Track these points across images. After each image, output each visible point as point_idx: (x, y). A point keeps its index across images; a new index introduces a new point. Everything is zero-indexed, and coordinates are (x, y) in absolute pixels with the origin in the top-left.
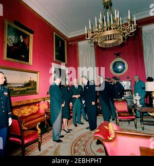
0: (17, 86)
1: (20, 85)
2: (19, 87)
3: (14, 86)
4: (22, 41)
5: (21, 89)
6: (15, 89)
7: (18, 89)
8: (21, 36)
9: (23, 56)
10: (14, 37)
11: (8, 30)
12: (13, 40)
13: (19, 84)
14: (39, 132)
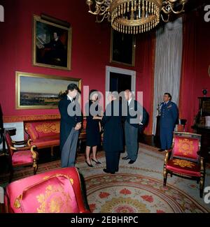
0: (49, 96)
1: (53, 96)
2: (52, 98)
3: (45, 96)
4: (56, 40)
5: (55, 101)
6: (46, 101)
7: (50, 101)
8: (55, 34)
9: (59, 60)
10: (45, 35)
11: (37, 27)
12: (44, 40)
13: (52, 94)
14: (34, 156)
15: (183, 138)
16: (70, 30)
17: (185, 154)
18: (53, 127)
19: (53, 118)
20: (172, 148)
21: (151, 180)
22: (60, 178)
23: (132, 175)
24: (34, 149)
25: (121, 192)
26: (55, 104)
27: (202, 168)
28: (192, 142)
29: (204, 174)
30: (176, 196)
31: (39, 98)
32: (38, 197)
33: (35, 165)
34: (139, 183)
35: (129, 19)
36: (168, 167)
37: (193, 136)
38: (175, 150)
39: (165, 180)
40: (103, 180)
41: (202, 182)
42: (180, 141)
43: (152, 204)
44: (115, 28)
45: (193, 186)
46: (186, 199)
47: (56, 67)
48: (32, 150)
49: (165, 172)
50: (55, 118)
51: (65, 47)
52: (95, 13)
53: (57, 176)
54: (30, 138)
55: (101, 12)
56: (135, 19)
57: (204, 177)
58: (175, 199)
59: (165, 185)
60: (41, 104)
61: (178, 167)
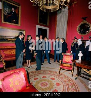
0: (10, 38)
1: (12, 38)
2: (11, 38)
3: (8, 37)
4: (13, 11)
6: (9, 39)
7: (11, 40)
8: (13, 8)
9: (15, 21)
10: (8, 9)
12: (7, 11)
13: (11, 37)
14: (4, 64)
15: (67, 55)
16: (20, 7)
17: (67, 61)
18: (12, 52)
19: (12, 47)
20: (62, 59)
21: (54, 72)
22: (18, 72)
23: (47, 71)
24: (4, 61)
25: (43, 77)
26: (13, 41)
27: (73, 66)
28: (70, 57)
29: (74, 68)
30: (63, 77)
31: (5, 38)
32: (10, 80)
33: (5, 68)
34: (50, 73)
35: (47, 6)
36: (61, 67)
37: (70, 55)
38: (64, 60)
39: (60, 72)
40: (35, 73)
41: (73, 71)
42: (66, 56)
43: (55, 81)
44: (41, 9)
45: (69, 73)
46: (67, 78)
47: (13, 24)
48: (3, 62)
49: (60, 69)
50: (13, 47)
51: (18, 15)
52: (33, 2)
53: (17, 71)
54: (1, 56)
55: (35, 1)
56: (50, 6)
57: (73, 70)
58: (63, 78)
59: (59, 73)
60: (6, 41)
61: (65, 66)
